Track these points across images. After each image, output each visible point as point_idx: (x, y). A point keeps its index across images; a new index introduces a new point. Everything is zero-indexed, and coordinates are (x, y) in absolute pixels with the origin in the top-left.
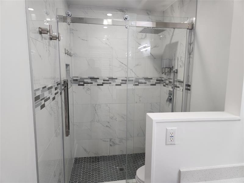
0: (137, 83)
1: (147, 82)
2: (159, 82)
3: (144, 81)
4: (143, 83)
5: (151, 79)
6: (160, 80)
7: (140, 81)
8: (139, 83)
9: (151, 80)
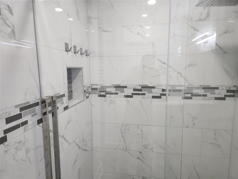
0: (189, 95)
1: (209, 94)
2: (232, 94)
3: (202, 92)
4: (200, 96)
5: (217, 88)
6: (233, 91)
7: (195, 91)
8: (193, 95)
9: (216, 91)
